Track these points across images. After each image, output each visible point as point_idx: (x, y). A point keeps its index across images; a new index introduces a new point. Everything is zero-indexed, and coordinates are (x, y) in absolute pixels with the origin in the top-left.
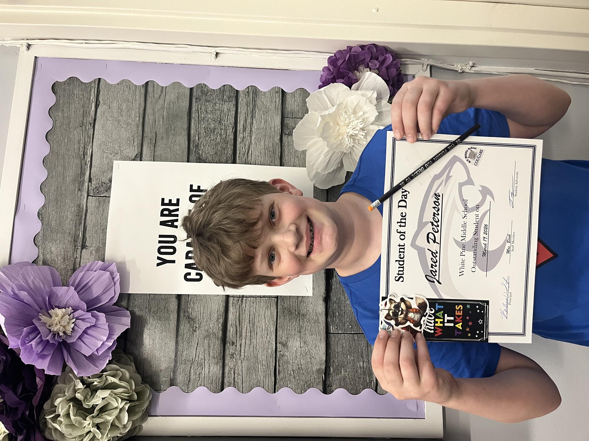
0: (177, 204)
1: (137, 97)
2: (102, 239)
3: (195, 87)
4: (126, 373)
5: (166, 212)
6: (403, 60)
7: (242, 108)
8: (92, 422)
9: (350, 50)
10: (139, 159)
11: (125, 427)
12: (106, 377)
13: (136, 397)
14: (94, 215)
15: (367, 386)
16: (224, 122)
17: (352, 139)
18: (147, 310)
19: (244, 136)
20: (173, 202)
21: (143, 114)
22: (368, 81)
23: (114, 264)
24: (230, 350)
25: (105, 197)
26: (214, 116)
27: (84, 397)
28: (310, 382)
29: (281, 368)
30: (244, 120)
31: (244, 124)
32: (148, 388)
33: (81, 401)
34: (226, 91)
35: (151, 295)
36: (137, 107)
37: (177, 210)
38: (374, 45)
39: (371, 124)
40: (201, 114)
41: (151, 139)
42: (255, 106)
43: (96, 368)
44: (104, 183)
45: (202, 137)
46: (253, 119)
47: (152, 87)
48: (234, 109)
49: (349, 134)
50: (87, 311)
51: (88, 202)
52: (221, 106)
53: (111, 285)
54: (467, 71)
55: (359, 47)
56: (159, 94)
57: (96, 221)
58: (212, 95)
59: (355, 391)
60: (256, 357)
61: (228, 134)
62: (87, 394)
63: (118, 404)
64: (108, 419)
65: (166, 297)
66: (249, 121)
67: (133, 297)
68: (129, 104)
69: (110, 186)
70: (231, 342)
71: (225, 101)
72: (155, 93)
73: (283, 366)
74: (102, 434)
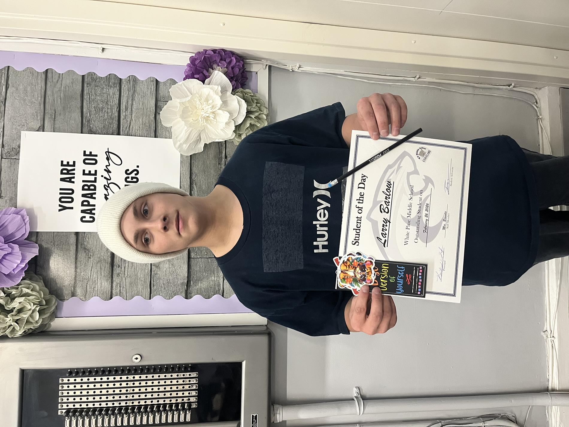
0: (74, 165)
1: (39, 81)
2: (14, 191)
3: (86, 75)
4: (36, 287)
5: (65, 171)
6: (247, 60)
7: (125, 93)
8: (12, 318)
9: (206, 52)
10: (42, 130)
11: (37, 322)
12: (21, 288)
13: (44, 303)
14: (7, 173)
15: (216, 292)
16: (110, 103)
17: (205, 120)
18: (52, 244)
19: (126, 114)
20: (70, 164)
21: (44, 95)
22: (217, 77)
23: (24, 210)
24: (117, 270)
25: (15, 160)
26: (102, 98)
27: (5, 302)
28: (176, 292)
29: (154, 283)
30: (126, 102)
31: (126, 105)
32: (54, 297)
33: (3, 305)
34: (111, 79)
35: (55, 233)
36: (39, 90)
37: (74, 170)
38: (223, 50)
39: (218, 109)
40: (92, 96)
41: (51, 115)
42: (134, 91)
43: (13, 282)
44: (14, 149)
45: (93, 114)
46: (133, 101)
47: (51, 73)
48: (118, 93)
49: (203, 116)
50: (5, 244)
51: (2, 162)
52: (107, 90)
53: (22, 225)
54: (296, 70)
55: (212, 50)
56: (57, 79)
57: (9, 178)
58: (100, 81)
59: (208, 297)
60: (136, 275)
61: (113, 113)
62: (8, 300)
63: (31, 307)
64: (24, 317)
65: (67, 234)
66: (130, 103)
67: (41, 234)
68: (33, 86)
69: (19, 150)
70: (118, 265)
71: (110, 87)
72: (53, 78)
73: (156, 281)
74: (20, 327)
